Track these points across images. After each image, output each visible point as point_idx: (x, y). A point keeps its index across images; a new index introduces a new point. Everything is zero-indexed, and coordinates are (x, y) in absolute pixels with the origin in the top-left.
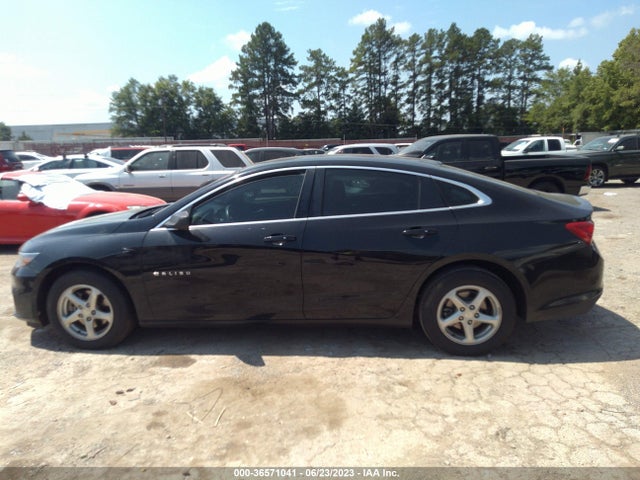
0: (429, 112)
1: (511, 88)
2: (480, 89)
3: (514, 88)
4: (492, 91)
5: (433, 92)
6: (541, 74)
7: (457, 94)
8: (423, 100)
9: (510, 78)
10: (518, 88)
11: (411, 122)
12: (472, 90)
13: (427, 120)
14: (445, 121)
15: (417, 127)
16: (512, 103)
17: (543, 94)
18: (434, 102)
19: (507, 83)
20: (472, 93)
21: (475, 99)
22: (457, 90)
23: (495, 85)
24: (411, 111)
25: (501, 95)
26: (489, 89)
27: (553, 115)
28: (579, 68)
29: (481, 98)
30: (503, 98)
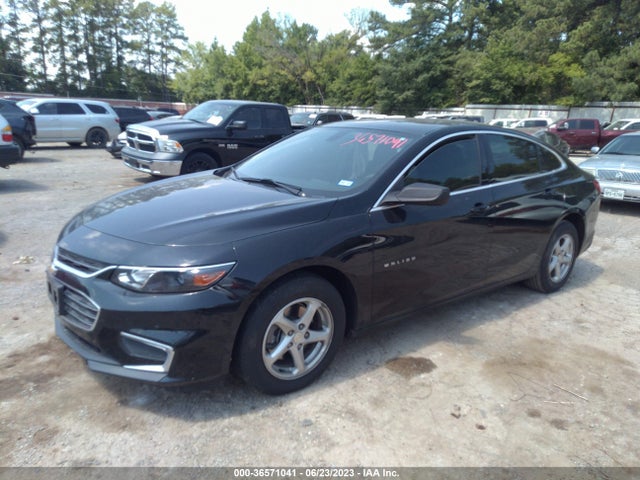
0: (63, 65)
1: (150, 52)
2: (119, 49)
3: (153, 53)
4: (131, 53)
5: (66, 44)
6: (178, 43)
7: (95, 50)
8: (54, 51)
9: (148, 42)
10: (157, 54)
11: (43, 76)
12: (111, 48)
13: (63, 75)
14: (84, 79)
15: (50, 82)
16: (153, 70)
17: (181, 64)
18: (68, 54)
19: (146, 46)
20: (111, 52)
21: (114, 59)
22: (94, 45)
23: (134, 46)
24: (41, 61)
25: (141, 58)
26: (129, 50)
27: (197, 85)
28: (216, 43)
29: (120, 59)
30: (144, 62)
